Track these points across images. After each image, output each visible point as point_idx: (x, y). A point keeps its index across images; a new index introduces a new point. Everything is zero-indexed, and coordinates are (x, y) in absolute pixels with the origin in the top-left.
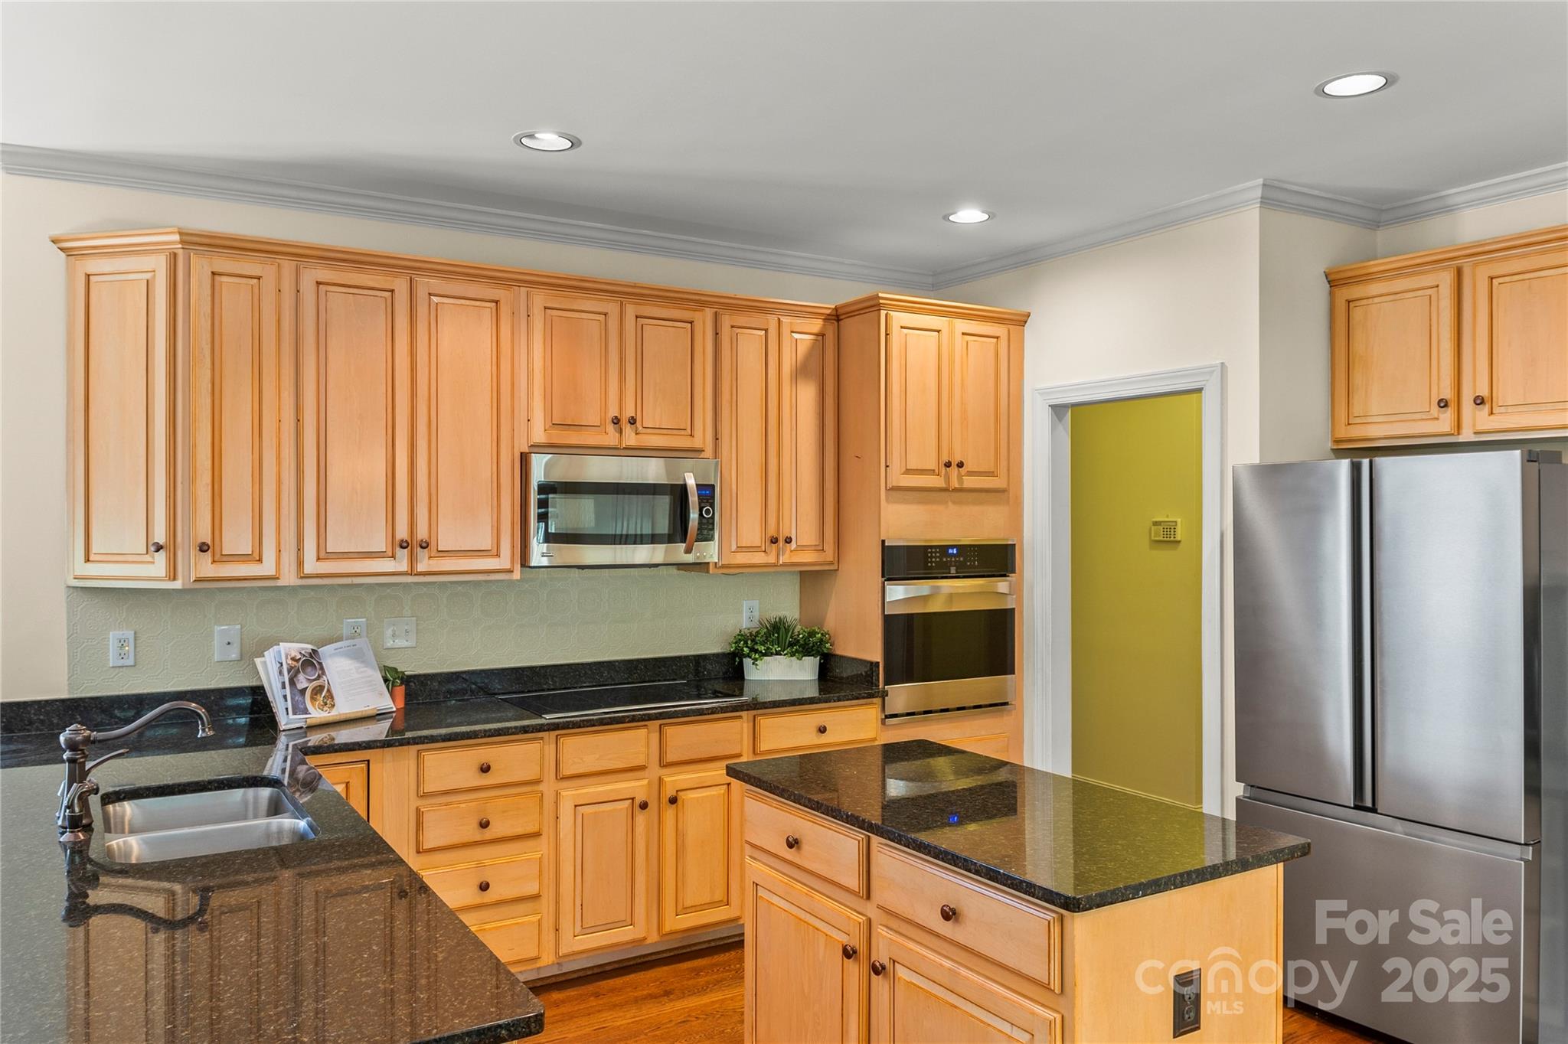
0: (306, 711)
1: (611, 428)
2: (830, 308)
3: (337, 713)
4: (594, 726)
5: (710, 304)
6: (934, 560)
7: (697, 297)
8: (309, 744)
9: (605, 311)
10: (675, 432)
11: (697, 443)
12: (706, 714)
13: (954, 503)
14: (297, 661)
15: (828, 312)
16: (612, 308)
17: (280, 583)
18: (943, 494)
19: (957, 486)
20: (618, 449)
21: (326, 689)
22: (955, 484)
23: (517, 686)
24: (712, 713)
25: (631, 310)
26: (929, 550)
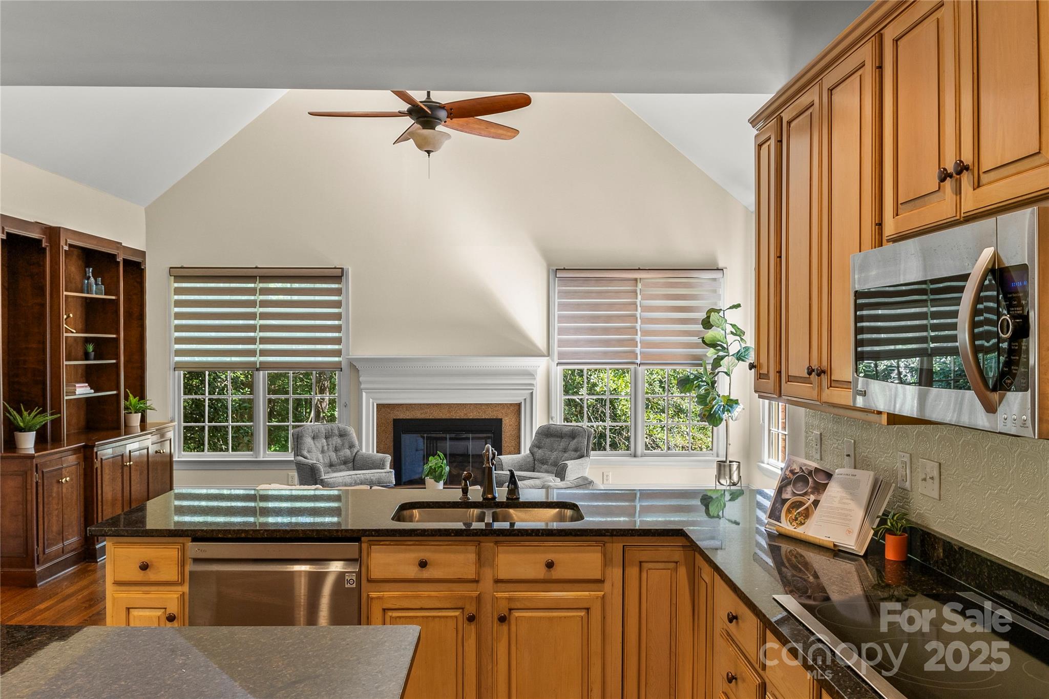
0: (779, 519)
3: (802, 532)
14: (794, 474)
21: (807, 506)
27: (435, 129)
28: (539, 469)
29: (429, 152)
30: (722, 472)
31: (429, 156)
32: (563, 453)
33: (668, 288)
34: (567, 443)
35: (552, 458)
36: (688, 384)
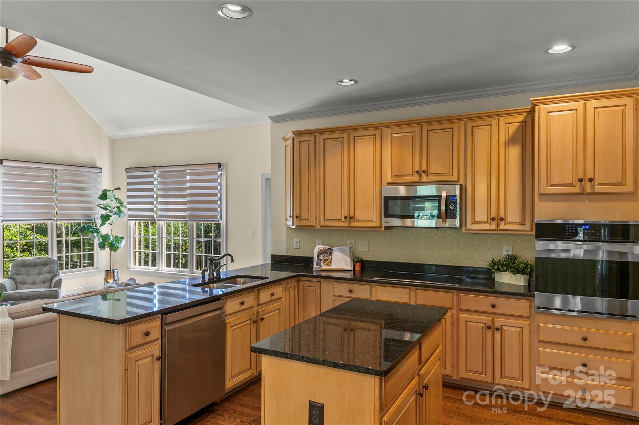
0: (321, 266)
1: (416, 175)
2: (529, 108)
3: (331, 268)
4: (385, 284)
5: (462, 119)
6: (570, 231)
7: (455, 118)
8: (322, 275)
9: (414, 131)
10: (444, 174)
11: (455, 178)
12: (431, 288)
13: (590, 201)
14: (322, 251)
15: (529, 110)
16: (417, 129)
17: (316, 228)
18: (581, 196)
19: (590, 191)
20: (420, 183)
21: (329, 260)
22: (588, 190)
23: (400, 269)
24: (434, 288)
25: (425, 129)
26: (567, 226)
27: (12, 67)
28: (21, 288)
29: (7, 82)
30: (109, 276)
31: (7, 84)
32: (37, 276)
33: (73, 176)
34: (40, 269)
35: (29, 280)
36: (86, 230)
